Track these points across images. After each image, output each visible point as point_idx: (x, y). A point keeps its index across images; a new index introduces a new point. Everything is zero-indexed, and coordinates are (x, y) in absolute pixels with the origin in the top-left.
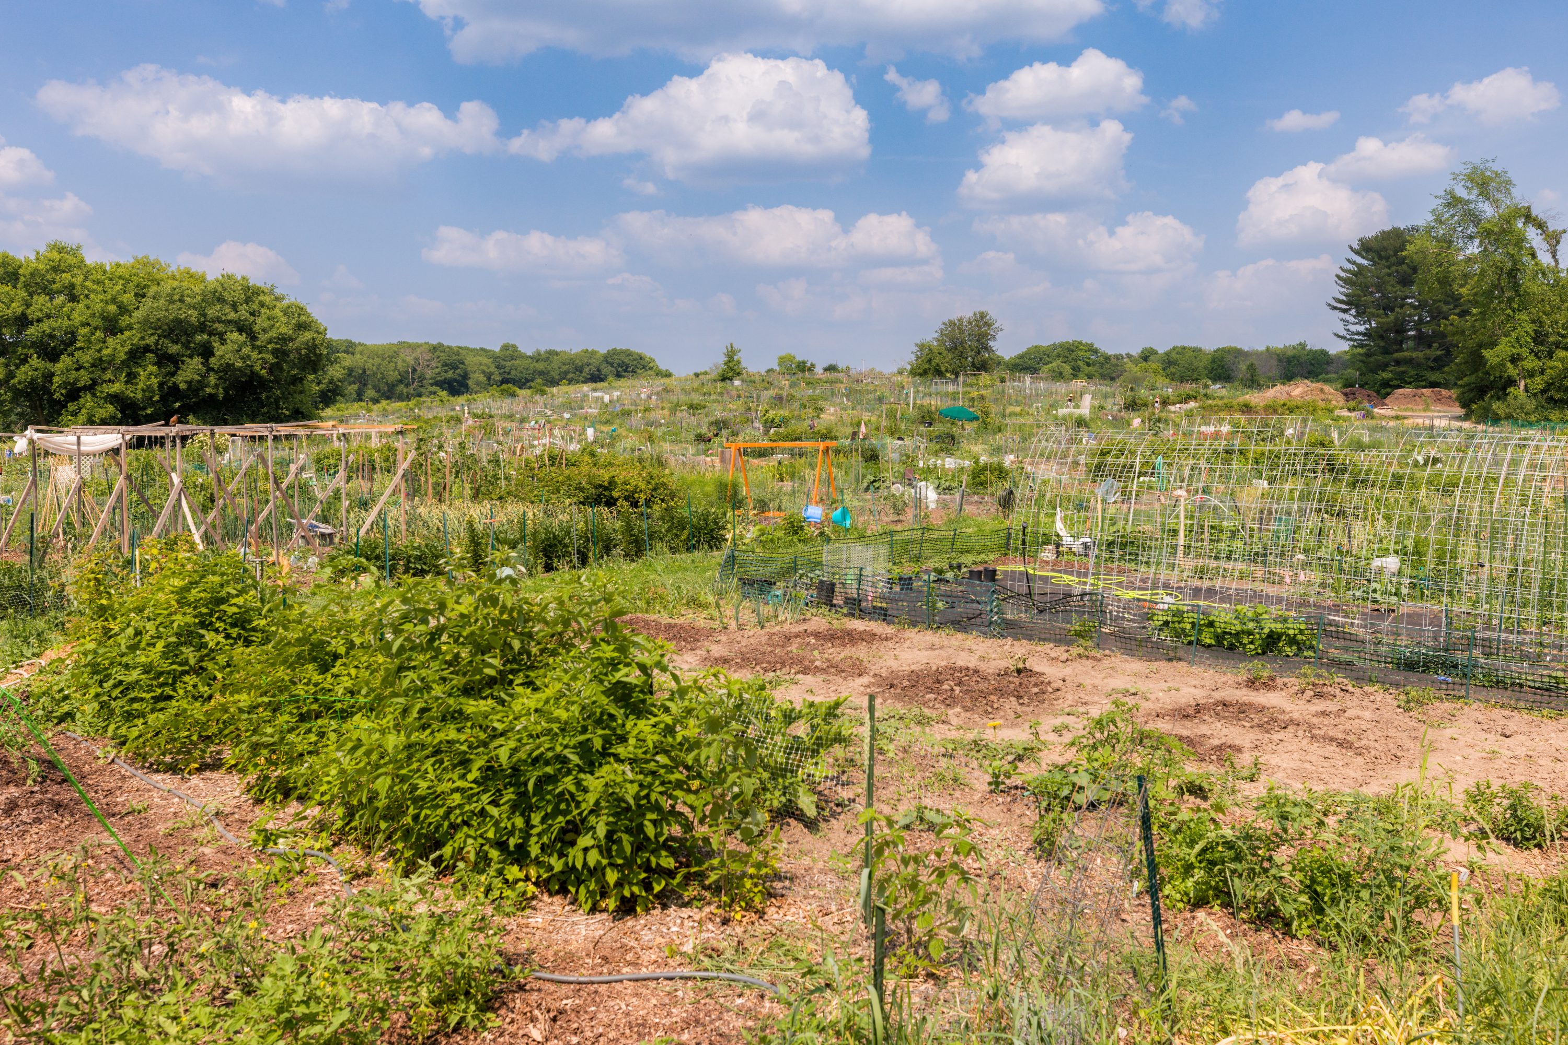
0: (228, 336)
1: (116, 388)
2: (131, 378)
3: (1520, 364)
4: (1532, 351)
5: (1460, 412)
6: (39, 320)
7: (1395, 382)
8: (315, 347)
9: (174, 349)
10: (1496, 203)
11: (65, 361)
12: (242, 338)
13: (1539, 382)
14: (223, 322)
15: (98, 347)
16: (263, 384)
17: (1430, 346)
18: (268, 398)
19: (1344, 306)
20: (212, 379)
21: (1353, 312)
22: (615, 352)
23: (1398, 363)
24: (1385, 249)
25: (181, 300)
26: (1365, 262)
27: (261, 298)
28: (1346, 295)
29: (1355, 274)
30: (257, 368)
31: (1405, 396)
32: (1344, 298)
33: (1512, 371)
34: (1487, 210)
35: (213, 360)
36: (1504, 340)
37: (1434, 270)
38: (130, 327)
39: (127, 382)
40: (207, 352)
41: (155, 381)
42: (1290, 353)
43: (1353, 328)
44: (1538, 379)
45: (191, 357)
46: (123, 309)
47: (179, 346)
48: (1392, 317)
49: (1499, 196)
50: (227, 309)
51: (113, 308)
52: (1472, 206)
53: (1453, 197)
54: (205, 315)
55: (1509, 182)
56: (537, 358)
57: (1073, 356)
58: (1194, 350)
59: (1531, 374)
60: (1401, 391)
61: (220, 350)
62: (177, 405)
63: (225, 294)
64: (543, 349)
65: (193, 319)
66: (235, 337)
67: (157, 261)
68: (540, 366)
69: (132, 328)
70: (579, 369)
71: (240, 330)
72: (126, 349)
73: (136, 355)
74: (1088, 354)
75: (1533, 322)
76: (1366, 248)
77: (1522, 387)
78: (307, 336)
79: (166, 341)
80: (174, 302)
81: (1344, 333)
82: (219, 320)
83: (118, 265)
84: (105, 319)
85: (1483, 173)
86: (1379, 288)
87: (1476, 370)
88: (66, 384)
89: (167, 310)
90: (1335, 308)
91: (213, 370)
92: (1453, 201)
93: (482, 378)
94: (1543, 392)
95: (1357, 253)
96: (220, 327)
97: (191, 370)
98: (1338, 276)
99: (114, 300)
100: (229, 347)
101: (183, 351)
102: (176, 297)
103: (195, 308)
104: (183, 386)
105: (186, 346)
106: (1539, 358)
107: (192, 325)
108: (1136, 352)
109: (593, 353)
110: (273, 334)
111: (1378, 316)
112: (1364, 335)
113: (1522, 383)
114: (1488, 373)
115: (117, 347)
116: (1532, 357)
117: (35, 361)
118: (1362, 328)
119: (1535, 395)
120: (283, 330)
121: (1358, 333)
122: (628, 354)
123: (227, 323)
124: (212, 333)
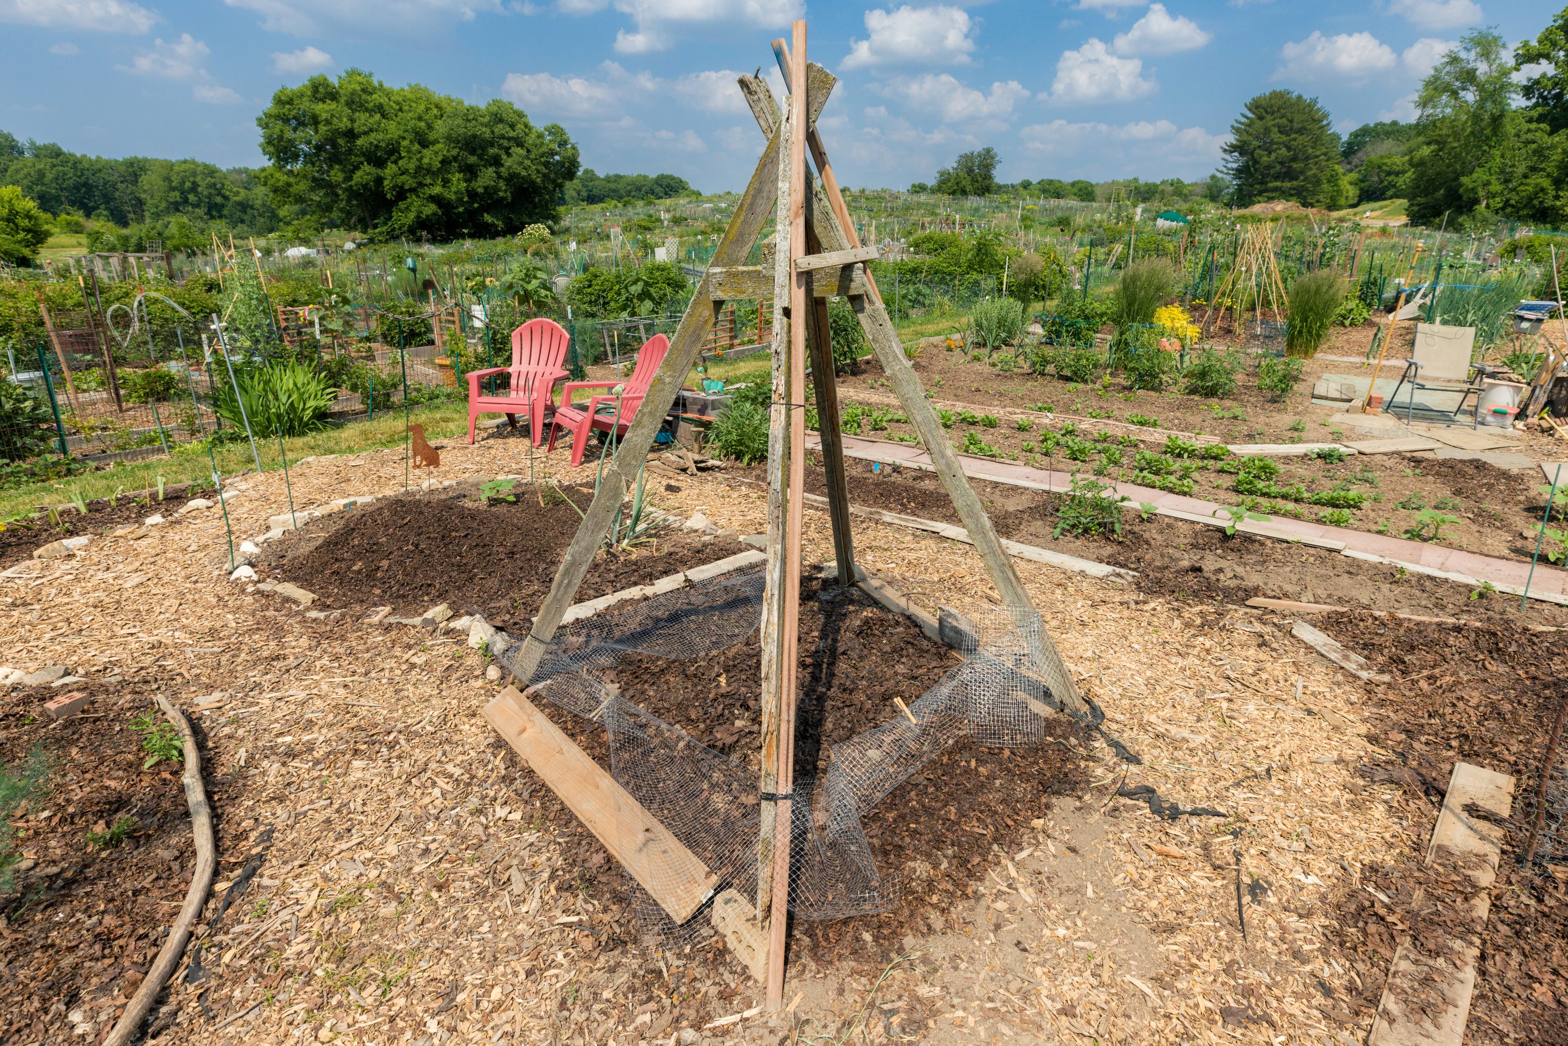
0: (513, 150)
1: (437, 190)
2: (446, 182)
6: (366, 133)
9: (472, 159)
11: (390, 169)
12: (522, 152)
14: (506, 138)
15: (417, 157)
20: (503, 185)
25: (475, 119)
30: (535, 176)
35: (502, 170)
38: (437, 141)
39: (443, 186)
40: (496, 162)
41: (463, 186)
45: (485, 166)
46: (429, 126)
47: (476, 157)
50: (508, 128)
51: (421, 125)
54: (493, 133)
56: (608, 179)
61: (508, 162)
62: (476, 205)
63: (503, 116)
64: (611, 173)
65: (485, 135)
66: (517, 151)
68: (613, 186)
69: (439, 142)
70: (639, 189)
71: (520, 146)
72: (438, 159)
73: (446, 164)
79: (465, 153)
80: (470, 121)
82: (503, 137)
84: (417, 133)
88: (393, 188)
89: (465, 128)
91: (503, 177)
93: (574, 194)
96: (505, 143)
97: (486, 177)
99: (421, 118)
100: (514, 159)
101: (479, 162)
103: (486, 126)
104: (480, 190)
105: (480, 157)
107: (484, 141)
109: (645, 177)
110: (543, 149)
112: (1237, 170)
115: (431, 157)
117: (366, 167)
118: (1236, 166)
120: (550, 146)
121: (1232, 169)
122: (672, 178)
123: (509, 139)
124: (501, 147)
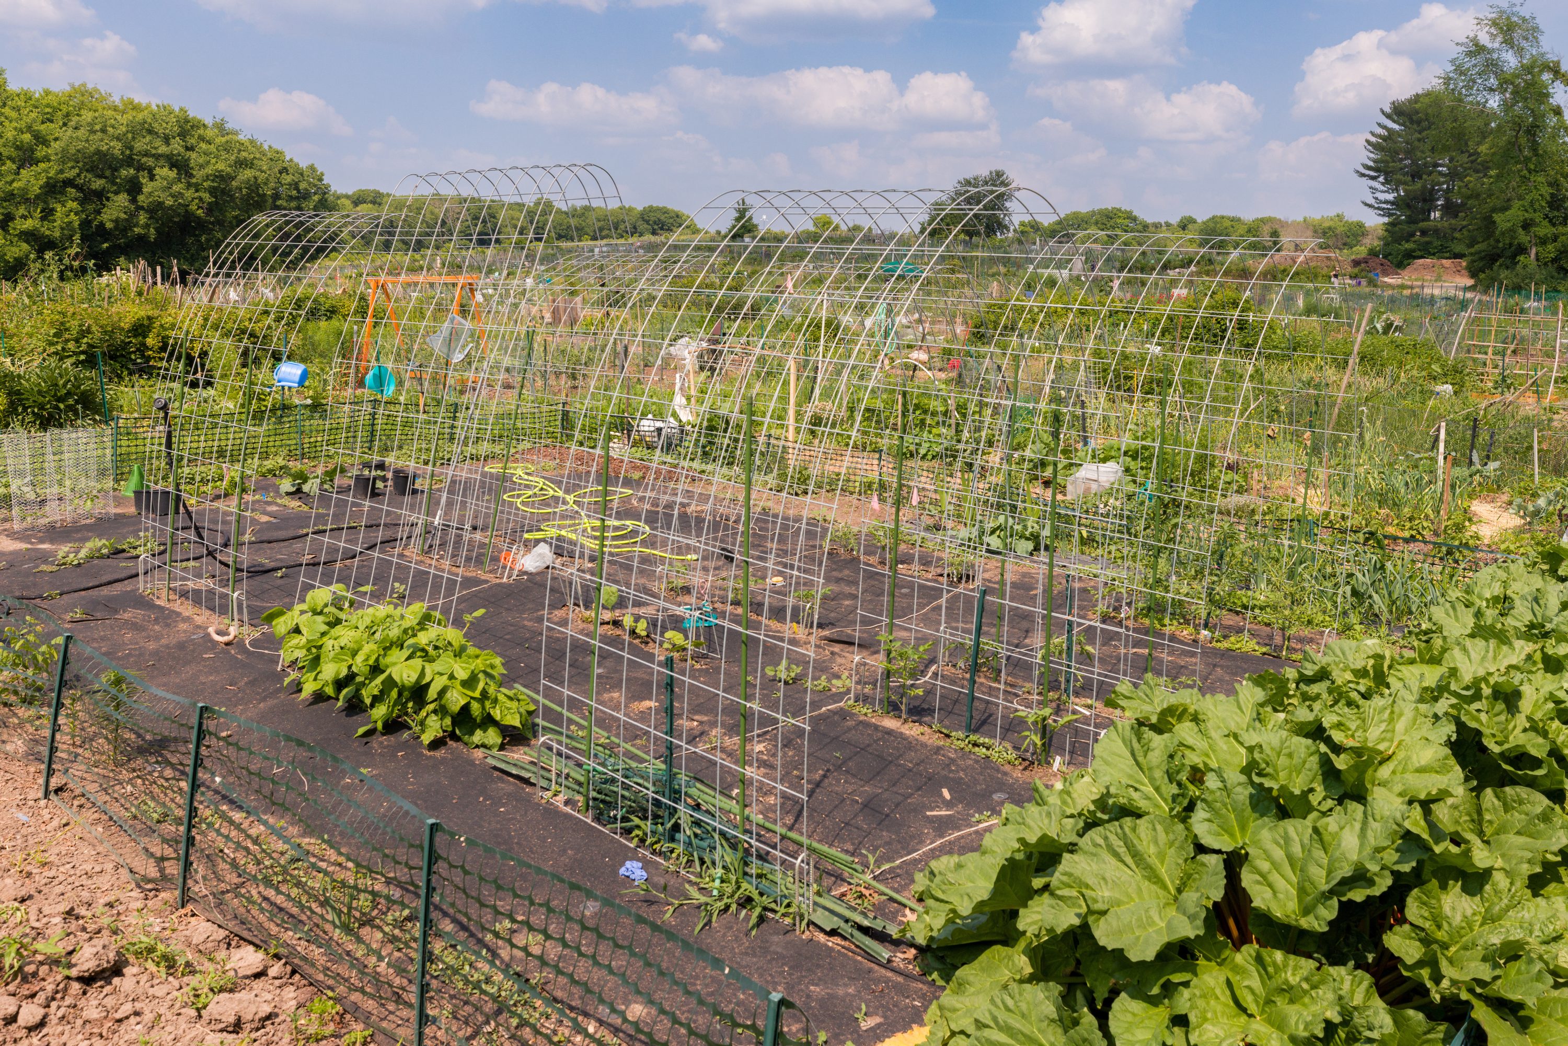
0: (157, 171)
1: (29, 224)
2: (47, 214)
3: (1533, 229)
4: (1546, 216)
5: (1470, 282)
7: (1418, 253)
8: (258, 186)
9: (98, 184)
10: (1520, 51)
12: (173, 174)
13: (1551, 250)
14: (153, 156)
15: (9, 179)
16: (201, 225)
17: (1456, 216)
18: (208, 240)
19: (1372, 173)
20: (143, 218)
21: (1381, 179)
22: (651, 209)
23: (1424, 233)
24: (1417, 112)
25: (103, 131)
26: (1396, 127)
27: (201, 132)
28: (1375, 161)
29: (1384, 138)
30: (193, 207)
31: (1425, 267)
32: (1371, 164)
33: (1523, 237)
34: (1510, 60)
35: (141, 198)
36: (1517, 204)
37: (1449, 125)
38: (47, 159)
39: (43, 219)
40: (134, 189)
41: (75, 220)
42: (1326, 224)
43: (1382, 196)
44: (1550, 247)
45: (116, 193)
46: (40, 139)
47: (103, 181)
48: (1419, 185)
49: (1524, 44)
50: (158, 143)
51: (27, 137)
52: (1495, 56)
53: (1477, 45)
54: (131, 148)
55: (1536, 29)
56: (573, 214)
57: (1112, 223)
58: (1233, 220)
59: (1543, 242)
60: (1421, 261)
61: (148, 187)
62: (105, 245)
63: (155, 125)
65: (116, 152)
66: (164, 172)
67: (96, 90)
68: (575, 221)
69: (49, 160)
70: (614, 225)
71: (173, 165)
72: (41, 182)
73: (54, 189)
74: (1126, 222)
75: (1550, 185)
76: (1399, 112)
77: (1533, 256)
78: (248, 174)
79: (89, 176)
80: (95, 132)
81: (1372, 201)
82: (147, 154)
83: (47, 93)
84: (18, 148)
85: (1508, 18)
86: (1409, 153)
87: (1488, 238)
89: (87, 141)
90: (1363, 175)
91: (142, 208)
92: (1477, 49)
94: (1554, 261)
95: (1388, 116)
96: (150, 162)
97: (117, 207)
98: (1368, 141)
99: (29, 128)
100: (158, 183)
101: (108, 186)
102: (97, 127)
103: (118, 139)
104: (109, 225)
105: (111, 181)
106: (1554, 225)
107: (116, 159)
108: (1175, 220)
109: (630, 209)
110: (209, 170)
111: (1405, 183)
112: (1392, 203)
113: (1534, 251)
114: (1498, 241)
115: (30, 180)
116: (1546, 223)
118: (1390, 197)
119: (1546, 264)
120: (221, 166)
121: (1386, 202)
122: (665, 211)
123: (157, 157)
124: (140, 168)
